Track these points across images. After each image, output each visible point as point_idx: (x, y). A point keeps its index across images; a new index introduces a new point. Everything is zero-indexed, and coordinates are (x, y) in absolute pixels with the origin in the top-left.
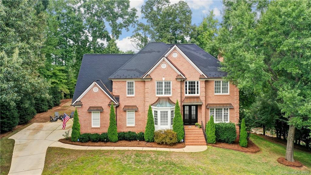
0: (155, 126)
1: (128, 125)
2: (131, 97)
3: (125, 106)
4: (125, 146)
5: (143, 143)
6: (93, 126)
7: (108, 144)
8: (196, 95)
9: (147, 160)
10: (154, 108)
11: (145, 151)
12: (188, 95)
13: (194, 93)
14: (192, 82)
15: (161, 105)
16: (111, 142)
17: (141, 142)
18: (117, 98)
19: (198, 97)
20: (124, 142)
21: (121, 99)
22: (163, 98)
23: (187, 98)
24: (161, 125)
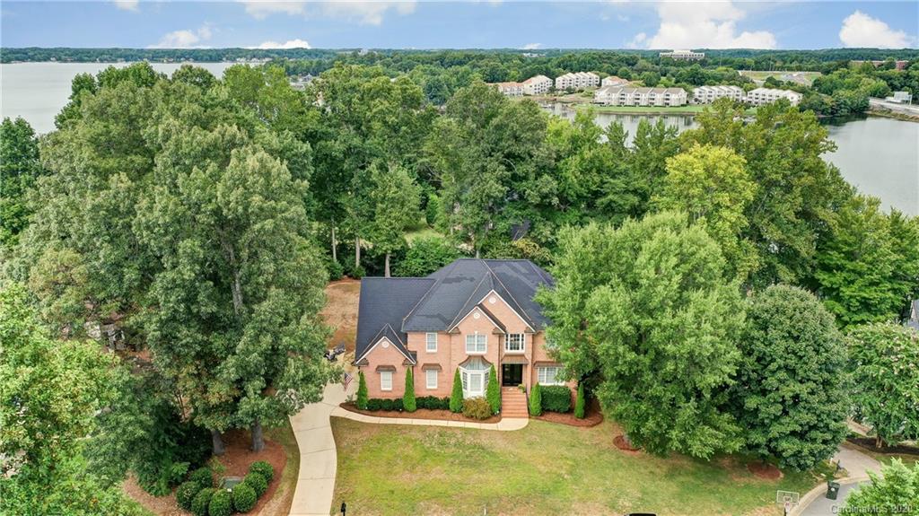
0: (464, 390)
1: (428, 387)
2: (433, 353)
3: (425, 365)
4: (426, 418)
5: (448, 413)
6: (383, 389)
7: (405, 413)
8: (520, 351)
9: (453, 441)
10: (462, 370)
11: (450, 428)
12: (509, 351)
13: (518, 349)
14: (515, 336)
15: (472, 367)
16: (408, 411)
17: (445, 412)
18: (414, 355)
19: (522, 355)
20: (424, 412)
21: (418, 356)
22: (475, 356)
23: (507, 355)
24: (472, 390)
